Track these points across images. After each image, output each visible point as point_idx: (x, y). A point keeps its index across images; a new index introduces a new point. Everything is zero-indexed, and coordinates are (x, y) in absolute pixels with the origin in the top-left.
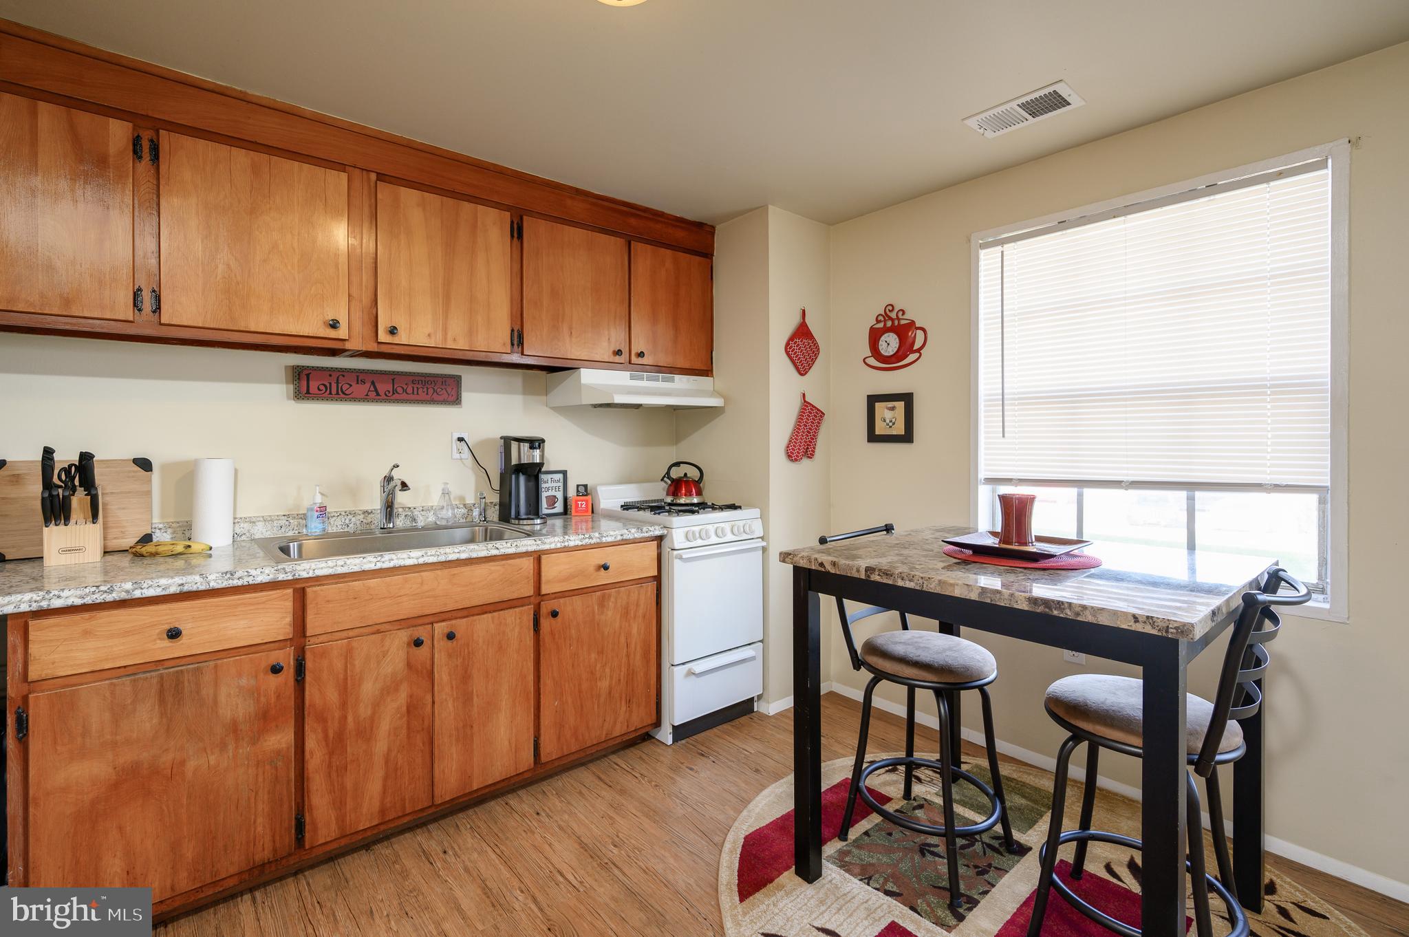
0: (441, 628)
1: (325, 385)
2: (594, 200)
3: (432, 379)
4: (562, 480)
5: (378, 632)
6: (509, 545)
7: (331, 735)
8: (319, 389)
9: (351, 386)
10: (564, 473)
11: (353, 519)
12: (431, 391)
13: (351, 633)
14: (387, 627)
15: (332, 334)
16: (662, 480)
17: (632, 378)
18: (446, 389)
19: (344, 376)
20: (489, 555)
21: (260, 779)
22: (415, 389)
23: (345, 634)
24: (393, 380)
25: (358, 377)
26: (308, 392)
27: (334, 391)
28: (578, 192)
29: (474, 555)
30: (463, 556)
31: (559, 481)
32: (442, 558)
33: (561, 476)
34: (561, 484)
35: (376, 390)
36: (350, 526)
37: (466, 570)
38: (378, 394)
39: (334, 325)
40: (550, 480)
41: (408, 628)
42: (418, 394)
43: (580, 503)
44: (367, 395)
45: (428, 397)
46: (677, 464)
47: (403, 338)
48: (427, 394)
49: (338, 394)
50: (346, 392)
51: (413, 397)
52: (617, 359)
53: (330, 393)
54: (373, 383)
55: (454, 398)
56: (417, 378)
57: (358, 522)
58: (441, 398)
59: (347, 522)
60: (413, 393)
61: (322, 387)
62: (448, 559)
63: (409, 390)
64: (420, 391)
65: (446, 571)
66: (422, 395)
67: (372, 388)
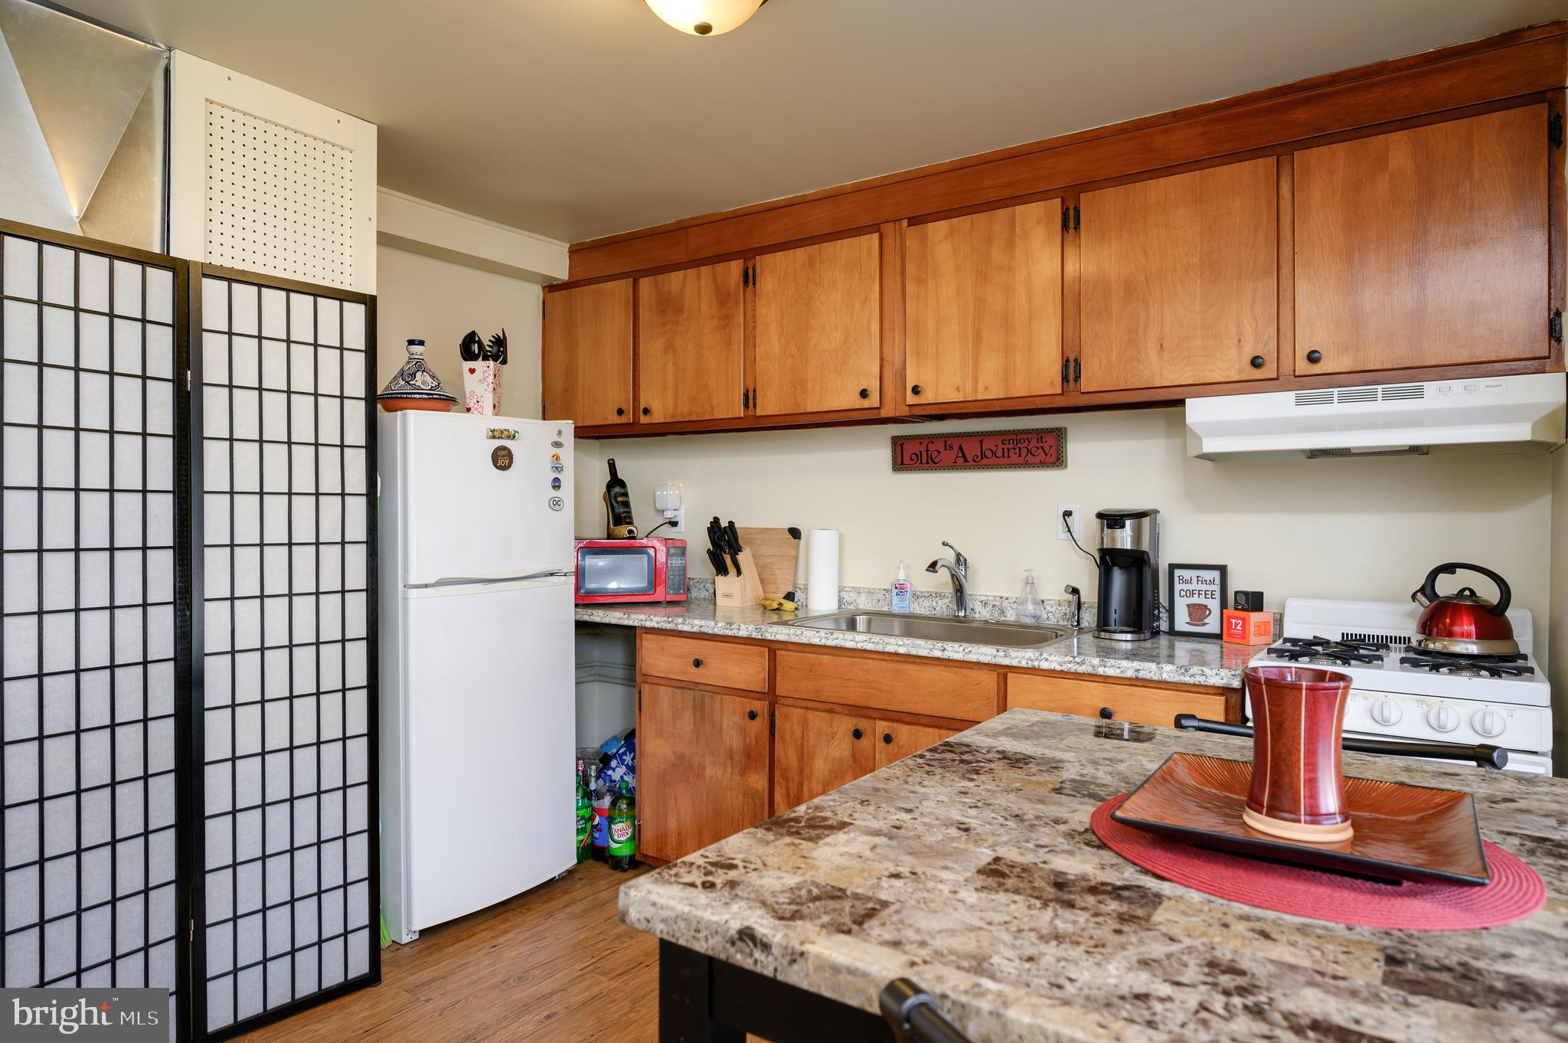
0: (882, 727)
1: (916, 454)
2: (1210, 116)
3: (1025, 437)
4: (1218, 581)
5: (831, 711)
6: (962, 648)
7: (791, 794)
8: (912, 460)
9: (939, 452)
10: (1222, 569)
11: (940, 602)
12: (1024, 452)
13: (810, 704)
14: (837, 708)
15: (865, 403)
16: (1414, 597)
17: (1299, 402)
18: (1042, 447)
19: (932, 443)
20: (930, 656)
21: (746, 809)
22: (1006, 450)
23: (804, 704)
24: (981, 442)
25: (945, 442)
26: (902, 463)
27: (924, 461)
28: (1177, 116)
29: (914, 652)
30: (902, 650)
31: (1212, 582)
32: (880, 648)
33: (1216, 574)
34: (1217, 588)
35: (964, 456)
36: (937, 609)
37: (912, 669)
38: (966, 461)
39: (864, 394)
40: (1195, 580)
41: (855, 716)
42: (1009, 457)
43: (1234, 621)
44: (955, 462)
45: (1021, 460)
46: (1450, 568)
47: (929, 396)
48: (1020, 456)
49: (928, 463)
50: (936, 461)
51: (1002, 461)
52: (1258, 374)
53: (921, 463)
54: (961, 448)
55: (1053, 459)
56: (1008, 437)
57: (944, 607)
58: (1037, 460)
59: (934, 604)
60: (1003, 456)
61: (914, 457)
62: (886, 650)
63: (999, 453)
64: (1012, 451)
65: (891, 665)
66: (1014, 458)
67: (960, 454)
